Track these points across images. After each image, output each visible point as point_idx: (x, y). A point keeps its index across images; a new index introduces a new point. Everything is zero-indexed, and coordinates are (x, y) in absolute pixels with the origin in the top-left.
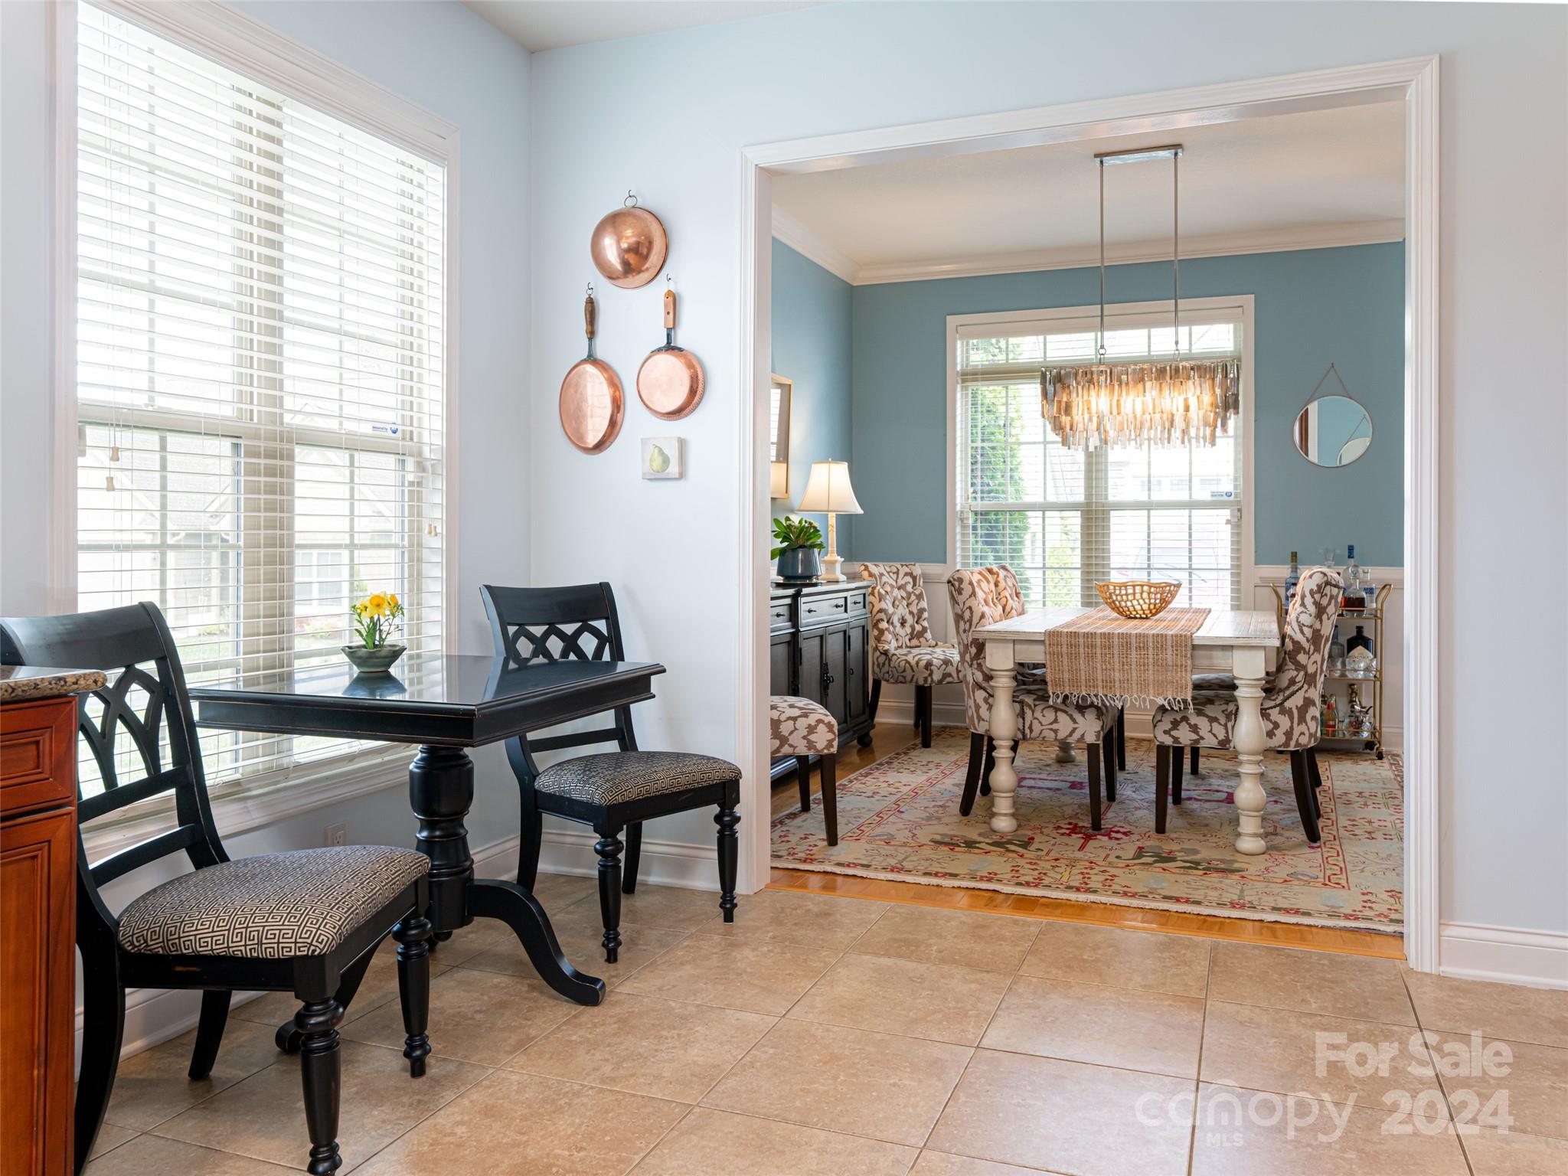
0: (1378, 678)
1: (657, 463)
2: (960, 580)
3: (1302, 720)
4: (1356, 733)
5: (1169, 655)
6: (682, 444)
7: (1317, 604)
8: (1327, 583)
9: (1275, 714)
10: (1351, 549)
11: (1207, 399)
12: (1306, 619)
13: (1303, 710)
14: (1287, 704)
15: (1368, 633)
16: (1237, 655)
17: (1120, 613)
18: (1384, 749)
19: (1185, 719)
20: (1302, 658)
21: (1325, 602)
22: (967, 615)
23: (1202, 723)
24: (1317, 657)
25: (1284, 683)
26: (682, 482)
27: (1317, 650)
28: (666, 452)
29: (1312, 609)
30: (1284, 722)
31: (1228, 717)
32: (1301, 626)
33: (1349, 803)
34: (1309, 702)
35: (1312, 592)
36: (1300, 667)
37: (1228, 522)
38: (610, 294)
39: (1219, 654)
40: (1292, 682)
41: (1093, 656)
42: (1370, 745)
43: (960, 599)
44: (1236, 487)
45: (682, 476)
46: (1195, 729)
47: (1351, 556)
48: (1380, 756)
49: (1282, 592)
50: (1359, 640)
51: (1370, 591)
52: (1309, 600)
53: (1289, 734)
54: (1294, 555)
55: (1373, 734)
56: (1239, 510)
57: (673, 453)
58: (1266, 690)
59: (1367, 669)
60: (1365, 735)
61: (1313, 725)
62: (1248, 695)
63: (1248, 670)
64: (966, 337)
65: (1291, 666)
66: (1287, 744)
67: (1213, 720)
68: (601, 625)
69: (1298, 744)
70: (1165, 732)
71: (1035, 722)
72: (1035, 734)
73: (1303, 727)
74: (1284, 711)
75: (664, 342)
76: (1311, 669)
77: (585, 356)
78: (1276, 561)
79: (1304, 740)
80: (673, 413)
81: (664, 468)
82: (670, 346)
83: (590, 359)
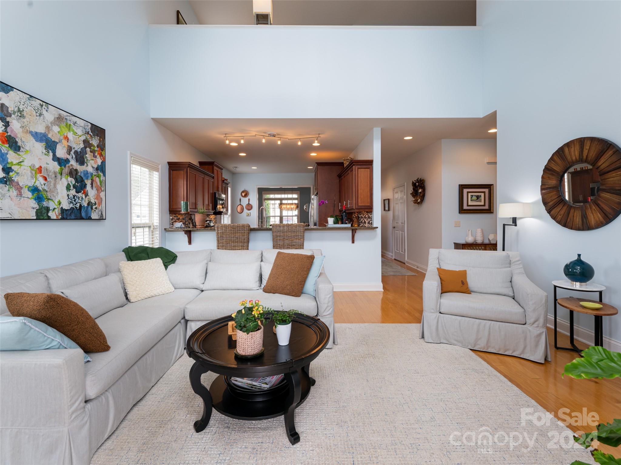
28: (249, 213)
37: (297, 218)
38: (242, 198)
45: (250, 216)
80: (249, 210)
81: (248, 215)
82: (249, 204)
83: (240, 204)
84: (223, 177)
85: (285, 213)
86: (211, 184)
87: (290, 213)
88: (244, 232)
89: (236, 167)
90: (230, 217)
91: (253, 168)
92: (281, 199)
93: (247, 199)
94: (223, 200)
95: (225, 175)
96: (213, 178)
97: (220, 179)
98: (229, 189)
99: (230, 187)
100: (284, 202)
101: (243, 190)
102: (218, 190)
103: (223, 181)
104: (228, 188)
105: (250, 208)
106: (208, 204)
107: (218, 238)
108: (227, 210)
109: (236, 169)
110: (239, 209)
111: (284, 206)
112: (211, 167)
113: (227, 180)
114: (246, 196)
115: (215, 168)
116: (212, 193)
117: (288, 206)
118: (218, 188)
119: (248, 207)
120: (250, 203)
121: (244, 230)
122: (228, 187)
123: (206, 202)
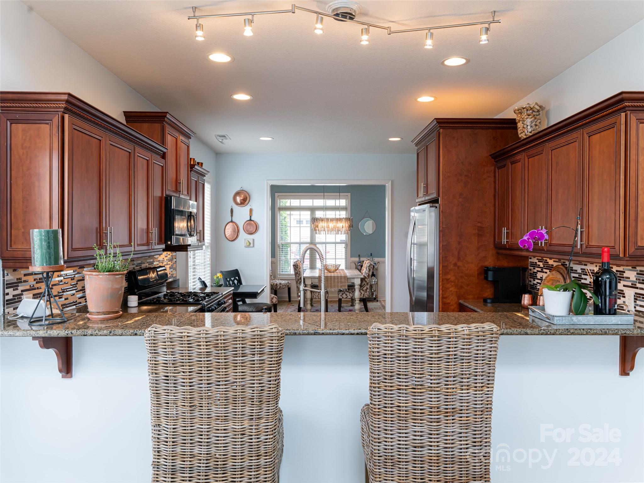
0: (377, 284)
1: (248, 244)
2: (298, 265)
3: (366, 292)
4: (372, 296)
5: (343, 280)
6: (253, 240)
7: (369, 269)
8: (371, 265)
9: (361, 291)
10: (371, 254)
11: (347, 225)
12: (367, 272)
13: (366, 290)
14: (363, 289)
15: (375, 273)
16: (355, 279)
17: (328, 271)
18: (378, 299)
19: (344, 293)
20: (366, 280)
21: (370, 268)
22: (299, 273)
23: (348, 294)
24: (369, 279)
25: (363, 285)
26: (253, 248)
27: (369, 278)
28: (250, 242)
29: (368, 270)
30: (363, 292)
31: (353, 292)
32: (366, 273)
33: (373, 310)
34: (367, 288)
35: (368, 267)
36: (366, 281)
37: (344, 247)
38: (236, 208)
39: (352, 279)
40: (364, 284)
41: (328, 280)
42: (375, 299)
43: (298, 269)
44: (346, 239)
45: (253, 246)
46: (346, 295)
47: (371, 256)
48: (377, 301)
49: (357, 264)
50: (373, 275)
51: (375, 264)
52: (367, 268)
53: (364, 295)
54: (359, 255)
55: (376, 296)
56: (347, 245)
57: (251, 242)
58: (360, 286)
59: (375, 282)
60: (374, 296)
61: (368, 293)
62: (357, 287)
63: (357, 282)
64: (280, 199)
65: (364, 281)
66: (363, 297)
67: (350, 293)
68: (237, 278)
69: (365, 297)
70: (341, 296)
71: (314, 295)
72: (314, 297)
73: (366, 293)
74: (363, 290)
75: (249, 219)
76: (368, 282)
77: (230, 220)
78: (355, 257)
79: (366, 296)
80: (251, 234)
81: (249, 245)
82: (250, 220)
83: (232, 221)
84: (191, 156)
85: (320, 238)
86: (157, 171)
87: (331, 238)
88: (262, 362)
89: (224, 136)
90: (209, 250)
91: (262, 139)
92: (313, 209)
93: (246, 209)
94: (190, 216)
95: (197, 154)
96: (164, 156)
97: (183, 162)
98: (208, 188)
99: (209, 183)
100: (319, 214)
101: (237, 189)
102: (177, 190)
103: (192, 166)
104: (204, 185)
105: (253, 229)
106: (145, 227)
107: (155, 384)
108: (201, 239)
109: (224, 141)
110: (229, 230)
111: (321, 225)
112: (158, 126)
113: (202, 164)
114: (244, 202)
115: (168, 129)
116: (161, 198)
117: (331, 225)
118: (177, 183)
119: (249, 227)
120: (252, 219)
121: (261, 354)
122: (204, 181)
123: (141, 223)
